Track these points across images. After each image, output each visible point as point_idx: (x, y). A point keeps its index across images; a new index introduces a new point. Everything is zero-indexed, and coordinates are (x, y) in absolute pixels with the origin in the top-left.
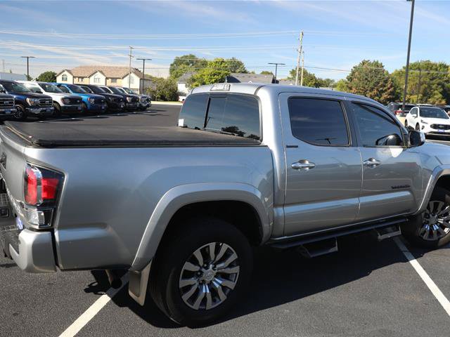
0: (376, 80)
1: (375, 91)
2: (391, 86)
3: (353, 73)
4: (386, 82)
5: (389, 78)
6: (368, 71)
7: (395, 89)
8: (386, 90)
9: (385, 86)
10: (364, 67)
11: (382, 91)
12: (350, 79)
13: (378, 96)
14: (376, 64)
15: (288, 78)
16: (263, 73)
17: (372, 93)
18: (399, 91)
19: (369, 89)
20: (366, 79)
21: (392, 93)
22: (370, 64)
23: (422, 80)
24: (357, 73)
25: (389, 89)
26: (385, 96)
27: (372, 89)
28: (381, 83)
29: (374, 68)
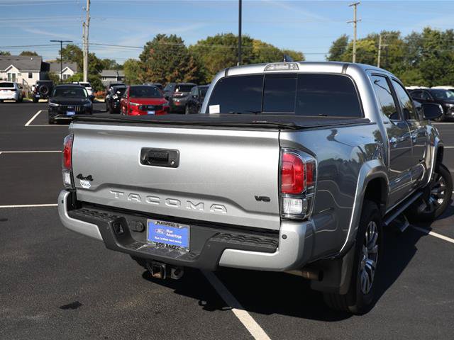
0: (175, 58)
1: (177, 72)
2: (194, 66)
3: (147, 51)
4: (187, 60)
5: (190, 56)
6: (165, 48)
7: (198, 69)
8: (188, 71)
9: (187, 66)
10: (160, 42)
11: (184, 72)
12: (143, 58)
13: (179, 78)
14: (174, 39)
15: (58, 59)
16: (24, 54)
17: (173, 75)
18: (203, 70)
19: (168, 69)
20: (164, 58)
21: (195, 74)
22: (166, 39)
23: (227, 56)
24: (152, 51)
25: (191, 68)
26: (188, 77)
27: (172, 70)
28: (182, 62)
29: (172, 44)
